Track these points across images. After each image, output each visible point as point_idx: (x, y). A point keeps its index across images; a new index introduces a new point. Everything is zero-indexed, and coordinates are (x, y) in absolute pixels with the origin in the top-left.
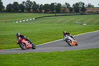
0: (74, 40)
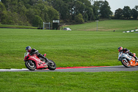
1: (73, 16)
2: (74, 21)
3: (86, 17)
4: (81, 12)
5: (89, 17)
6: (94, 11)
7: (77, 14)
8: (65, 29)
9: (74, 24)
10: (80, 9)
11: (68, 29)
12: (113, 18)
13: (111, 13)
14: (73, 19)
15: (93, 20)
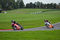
0: (51, 25)
1: (7, 7)
2: (8, 9)
3: (13, 7)
4: (11, 5)
5: (15, 7)
6: (17, 5)
7: (9, 6)
8: (4, 13)
9: (8, 10)
10: (10, 4)
11: (5, 12)
12: (25, 8)
13: (24, 5)
14: (7, 8)
15: (16, 8)
